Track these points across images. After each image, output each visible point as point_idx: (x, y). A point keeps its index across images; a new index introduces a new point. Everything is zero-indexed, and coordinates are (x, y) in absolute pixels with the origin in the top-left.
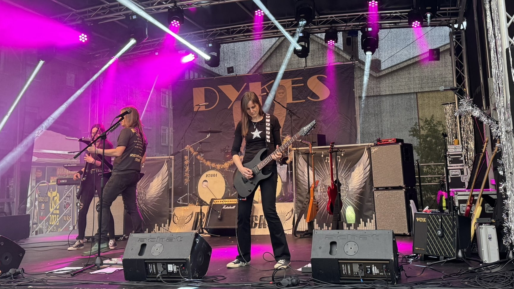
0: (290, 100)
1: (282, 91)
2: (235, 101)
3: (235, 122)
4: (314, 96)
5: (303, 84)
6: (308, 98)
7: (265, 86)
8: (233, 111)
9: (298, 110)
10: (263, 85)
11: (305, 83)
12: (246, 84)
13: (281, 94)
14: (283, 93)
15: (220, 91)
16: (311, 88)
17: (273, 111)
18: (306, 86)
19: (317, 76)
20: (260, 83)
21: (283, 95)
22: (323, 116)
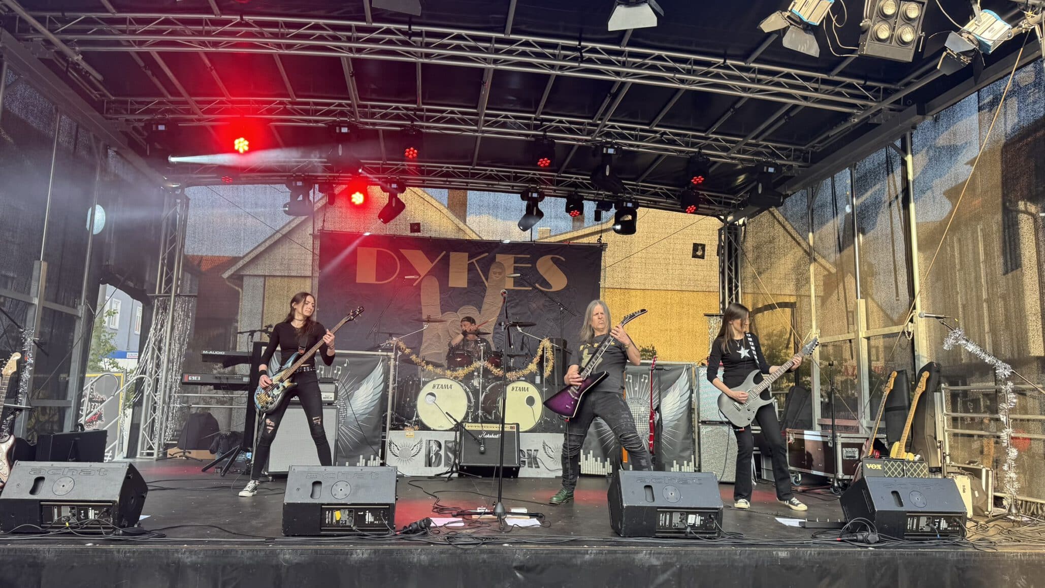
0: (510, 285)
1: (500, 270)
2: (426, 275)
3: (423, 308)
4: (546, 284)
5: (530, 265)
6: (537, 285)
7: (474, 260)
8: (422, 291)
9: (520, 301)
10: (470, 257)
11: (533, 261)
12: (445, 252)
13: (497, 275)
14: (500, 273)
15: (402, 258)
16: (541, 271)
17: (484, 297)
18: (534, 269)
19: (550, 256)
20: (467, 254)
21: (501, 276)
22: (555, 314)
